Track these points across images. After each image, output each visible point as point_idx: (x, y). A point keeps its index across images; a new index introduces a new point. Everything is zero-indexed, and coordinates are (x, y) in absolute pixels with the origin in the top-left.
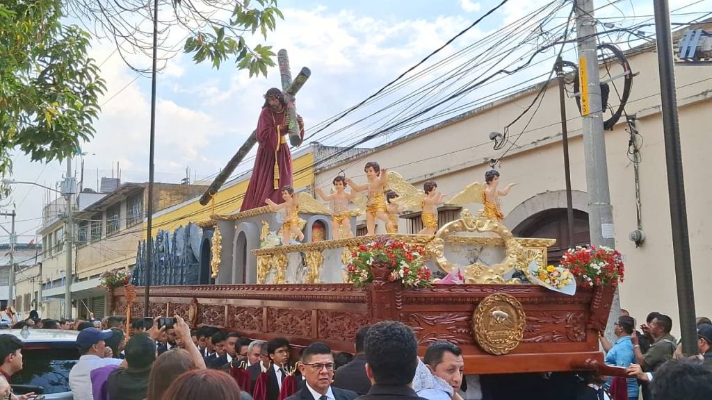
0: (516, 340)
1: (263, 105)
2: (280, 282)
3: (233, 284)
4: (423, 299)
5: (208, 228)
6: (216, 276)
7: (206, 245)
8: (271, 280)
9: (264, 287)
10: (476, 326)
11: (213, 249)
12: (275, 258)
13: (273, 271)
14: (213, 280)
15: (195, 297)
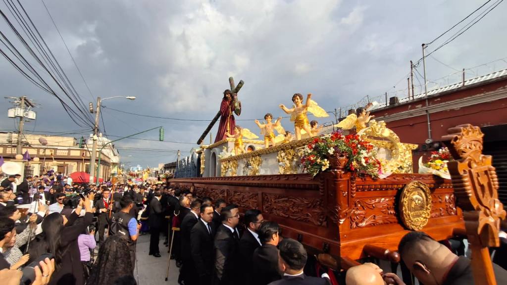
0: (427, 218)
1: (223, 97)
2: (234, 175)
3: (210, 176)
4: (367, 187)
5: (200, 153)
6: (203, 174)
7: (199, 159)
8: (229, 174)
9: (225, 178)
10: (404, 208)
11: (201, 161)
12: (231, 163)
13: (230, 169)
14: (202, 175)
15: (193, 183)
